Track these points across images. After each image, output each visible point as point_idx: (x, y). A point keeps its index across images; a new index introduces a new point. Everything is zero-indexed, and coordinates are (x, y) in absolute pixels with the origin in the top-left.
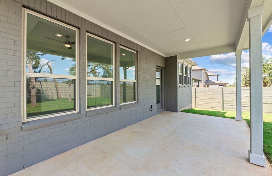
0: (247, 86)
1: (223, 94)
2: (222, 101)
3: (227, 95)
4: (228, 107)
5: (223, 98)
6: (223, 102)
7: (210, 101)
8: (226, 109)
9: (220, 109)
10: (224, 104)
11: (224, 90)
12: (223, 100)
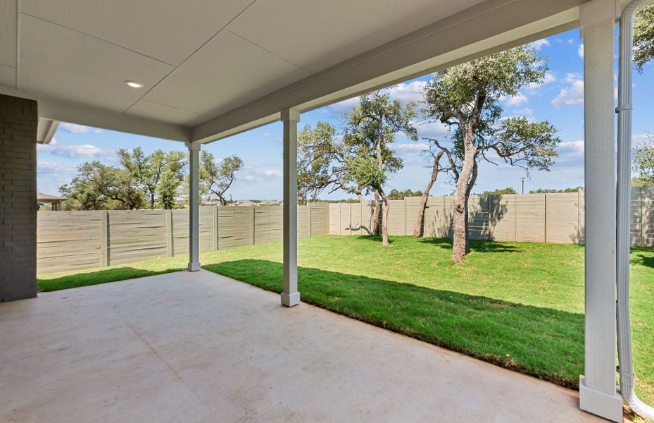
0: (90, 206)
1: (108, 226)
2: (106, 245)
3: (117, 228)
4: (120, 254)
5: (108, 235)
6: (108, 245)
7: (74, 249)
8: (116, 261)
9: (101, 264)
10: (111, 251)
11: (110, 217)
12: (108, 240)
